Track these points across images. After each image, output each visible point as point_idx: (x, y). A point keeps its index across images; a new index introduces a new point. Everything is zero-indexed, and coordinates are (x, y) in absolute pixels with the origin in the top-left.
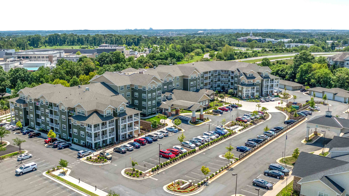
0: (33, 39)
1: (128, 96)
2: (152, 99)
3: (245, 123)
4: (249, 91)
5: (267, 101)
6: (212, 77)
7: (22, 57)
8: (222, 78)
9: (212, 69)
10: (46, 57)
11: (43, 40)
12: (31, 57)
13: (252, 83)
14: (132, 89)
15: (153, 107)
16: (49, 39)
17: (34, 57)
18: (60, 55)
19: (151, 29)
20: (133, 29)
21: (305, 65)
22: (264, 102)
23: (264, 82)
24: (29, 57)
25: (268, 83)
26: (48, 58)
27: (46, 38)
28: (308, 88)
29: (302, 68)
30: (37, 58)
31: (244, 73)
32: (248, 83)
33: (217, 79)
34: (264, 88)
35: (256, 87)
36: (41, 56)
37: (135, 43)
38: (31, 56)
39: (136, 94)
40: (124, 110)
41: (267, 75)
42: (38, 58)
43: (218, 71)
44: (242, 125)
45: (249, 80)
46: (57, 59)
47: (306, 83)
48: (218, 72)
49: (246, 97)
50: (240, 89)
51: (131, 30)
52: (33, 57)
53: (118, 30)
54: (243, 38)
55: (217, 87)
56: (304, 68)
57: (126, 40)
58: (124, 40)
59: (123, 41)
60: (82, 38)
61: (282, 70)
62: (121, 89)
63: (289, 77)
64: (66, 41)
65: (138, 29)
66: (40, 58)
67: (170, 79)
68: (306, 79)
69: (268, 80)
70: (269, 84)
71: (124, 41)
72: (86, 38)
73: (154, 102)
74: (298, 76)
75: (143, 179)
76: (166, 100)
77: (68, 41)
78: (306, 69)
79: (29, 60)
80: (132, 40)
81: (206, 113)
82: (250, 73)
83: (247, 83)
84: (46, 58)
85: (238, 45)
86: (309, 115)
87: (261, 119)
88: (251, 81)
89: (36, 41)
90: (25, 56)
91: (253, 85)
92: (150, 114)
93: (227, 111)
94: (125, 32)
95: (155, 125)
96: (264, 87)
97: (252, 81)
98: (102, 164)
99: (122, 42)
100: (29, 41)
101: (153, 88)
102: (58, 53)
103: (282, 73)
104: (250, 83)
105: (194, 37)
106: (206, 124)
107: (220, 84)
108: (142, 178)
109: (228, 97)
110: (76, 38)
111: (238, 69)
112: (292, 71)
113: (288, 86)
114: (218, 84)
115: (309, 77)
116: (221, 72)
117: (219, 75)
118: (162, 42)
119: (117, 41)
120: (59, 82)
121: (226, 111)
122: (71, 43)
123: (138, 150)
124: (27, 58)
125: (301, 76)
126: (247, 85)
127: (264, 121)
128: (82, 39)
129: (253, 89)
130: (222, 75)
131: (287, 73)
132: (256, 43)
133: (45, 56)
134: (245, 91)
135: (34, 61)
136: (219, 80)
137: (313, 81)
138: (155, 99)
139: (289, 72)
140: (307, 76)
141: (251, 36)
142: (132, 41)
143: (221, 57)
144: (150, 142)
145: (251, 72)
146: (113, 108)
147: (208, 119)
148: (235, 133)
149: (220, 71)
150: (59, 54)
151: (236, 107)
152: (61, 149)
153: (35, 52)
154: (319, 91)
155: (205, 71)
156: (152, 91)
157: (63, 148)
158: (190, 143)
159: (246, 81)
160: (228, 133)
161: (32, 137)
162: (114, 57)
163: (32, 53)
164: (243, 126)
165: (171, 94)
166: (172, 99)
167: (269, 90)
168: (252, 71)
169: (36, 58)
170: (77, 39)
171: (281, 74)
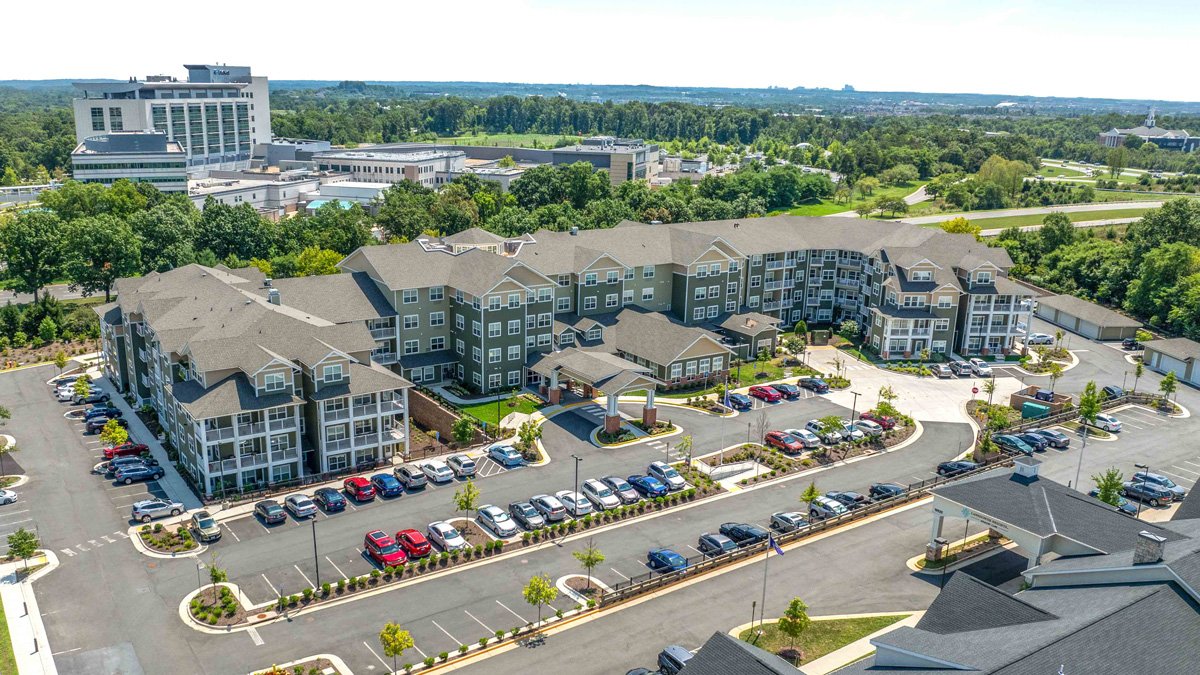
0: (442, 109)
1: (434, 322)
2: (504, 342)
3: (791, 454)
4: (905, 332)
5: (962, 376)
6: (800, 273)
7: (333, 167)
8: (843, 277)
9: (802, 245)
10: (398, 169)
11: (470, 114)
12: (357, 169)
13: (921, 304)
14: (452, 301)
15: (505, 366)
16: (490, 111)
17: (365, 168)
18: (448, 166)
19: (849, 90)
20: (791, 88)
21: (1167, 251)
22: (949, 378)
23: (973, 304)
24: (352, 169)
25: (988, 308)
26: (403, 172)
27: (480, 107)
28: (1144, 339)
29: (1153, 260)
30: (373, 170)
31: (899, 269)
32: (907, 304)
33: (821, 279)
34: (970, 326)
35: (933, 321)
36: (384, 166)
37: (742, 133)
38: (356, 163)
39: (460, 318)
40: (342, 376)
41: (986, 281)
42: (376, 171)
43: (828, 253)
44: (769, 463)
45: (911, 295)
46: (434, 177)
47: (1154, 318)
48: (827, 258)
49: (891, 353)
50: (878, 323)
51: (785, 91)
52: (362, 169)
53: (743, 90)
54: (1118, 131)
55: (820, 307)
56: (1160, 263)
57: (717, 123)
58: (709, 123)
59: (707, 125)
60: (585, 112)
61: (1093, 263)
62: (407, 300)
63: (1109, 289)
64: (535, 120)
65: (806, 87)
66: (381, 171)
67: (611, 272)
68: (1158, 302)
69: (990, 298)
70: (992, 313)
71: (710, 128)
72: (596, 112)
73: (514, 350)
74: (1134, 291)
75: (225, 632)
76: (577, 343)
77: (543, 120)
78: (1166, 267)
79: (348, 177)
80: (736, 123)
81: (689, 404)
82: (917, 269)
83: (900, 303)
84: (399, 172)
85: (1084, 155)
86: (1056, 447)
87: (865, 444)
88: (919, 297)
89: (450, 116)
90: (340, 163)
91: (927, 312)
92: (494, 391)
93: (772, 400)
94: (762, 95)
95: (463, 434)
96: (970, 321)
97: (922, 297)
98: (170, 557)
99: (704, 129)
100: (432, 116)
101: (511, 304)
102: (441, 158)
103: (1091, 272)
104: (915, 304)
105: (957, 122)
106: (650, 444)
107: (833, 299)
108: (223, 629)
109: (839, 348)
110: (566, 110)
111: (883, 252)
112: (1126, 268)
113: (1088, 323)
114: (823, 297)
115: (1171, 295)
116: (837, 255)
117: (830, 265)
118: (831, 133)
119: (689, 124)
120: (316, 256)
121: (768, 402)
122: (550, 126)
123: (327, 519)
124: (346, 169)
125: (1145, 289)
126: (902, 310)
127: (872, 452)
128: (585, 116)
129: (926, 327)
130: (841, 266)
131: (1106, 271)
132: (1153, 151)
133: (395, 166)
134: (889, 332)
135: (365, 181)
136: (827, 285)
137: (1177, 312)
138: (519, 340)
139: (1113, 270)
140: (1162, 294)
141: (1150, 127)
142: (733, 126)
143: (957, 196)
144: (391, 495)
145: (920, 265)
146: (294, 369)
147: (670, 426)
148: (718, 489)
149: (834, 253)
150: (443, 163)
151: (820, 390)
152: (123, 483)
153: (372, 154)
154: (1175, 355)
155: (771, 251)
156: (503, 315)
157: (129, 481)
158: (500, 515)
159: (900, 298)
160: (687, 488)
161: (94, 433)
162: (568, 181)
163: (364, 155)
164: (772, 466)
165: (597, 327)
166: (600, 342)
167: (989, 334)
168: (929, 261)
169: (369, 171)
170: (570, 117)
171: (1088, 276)
